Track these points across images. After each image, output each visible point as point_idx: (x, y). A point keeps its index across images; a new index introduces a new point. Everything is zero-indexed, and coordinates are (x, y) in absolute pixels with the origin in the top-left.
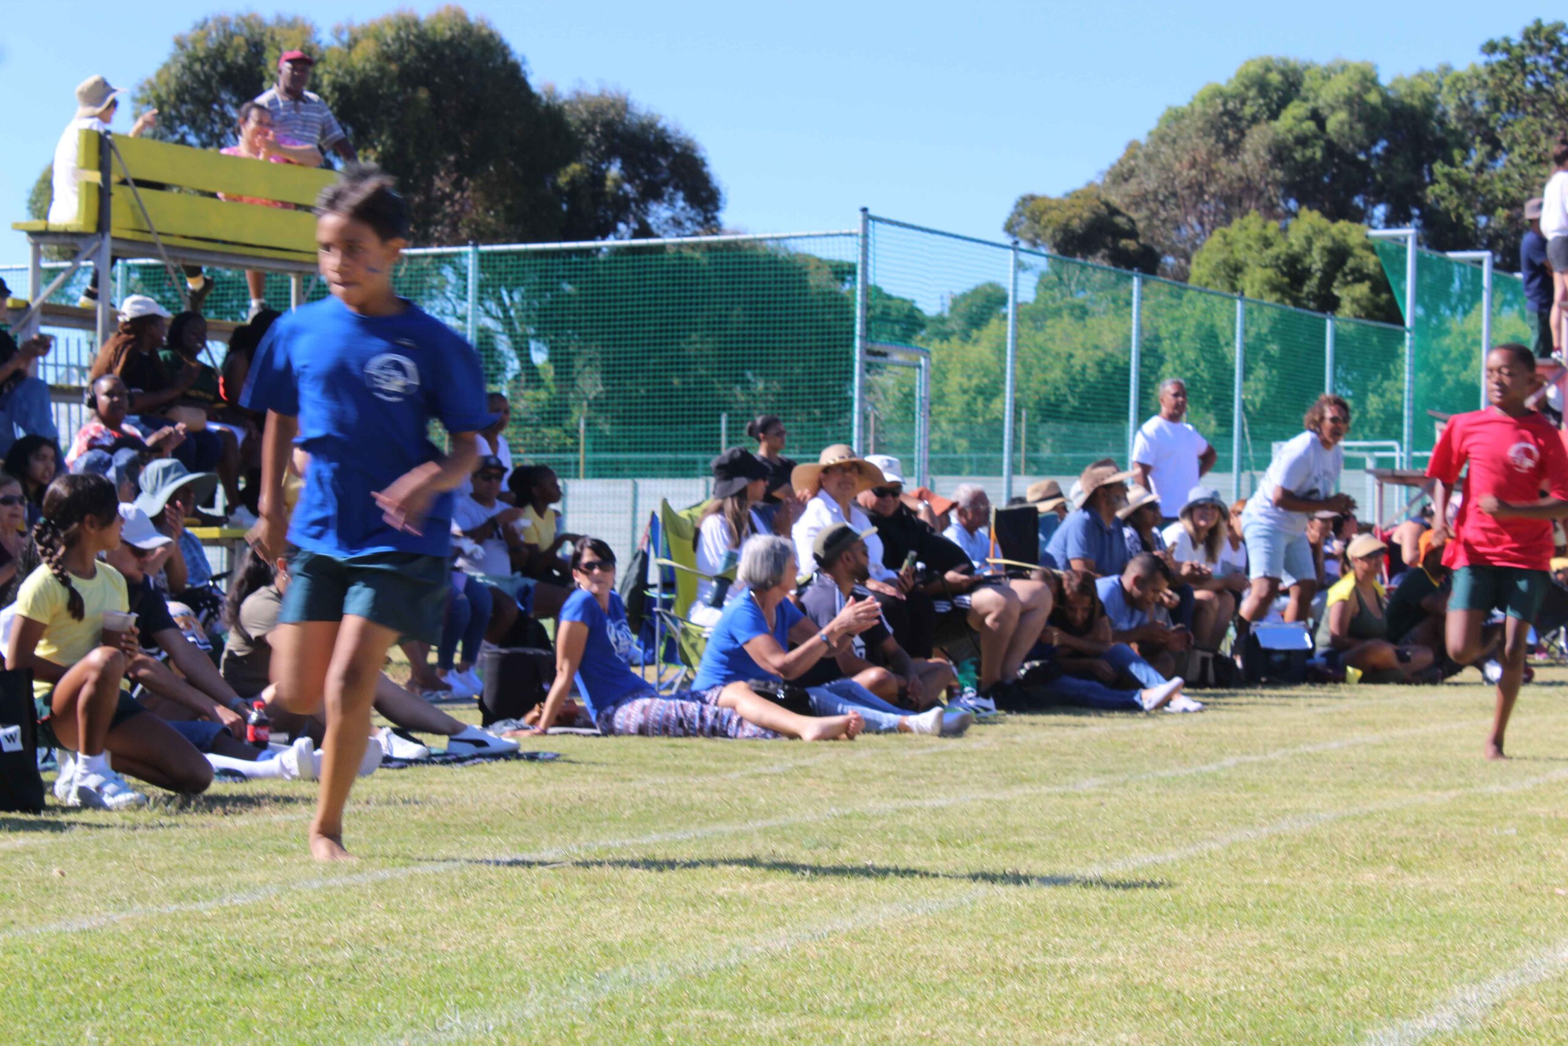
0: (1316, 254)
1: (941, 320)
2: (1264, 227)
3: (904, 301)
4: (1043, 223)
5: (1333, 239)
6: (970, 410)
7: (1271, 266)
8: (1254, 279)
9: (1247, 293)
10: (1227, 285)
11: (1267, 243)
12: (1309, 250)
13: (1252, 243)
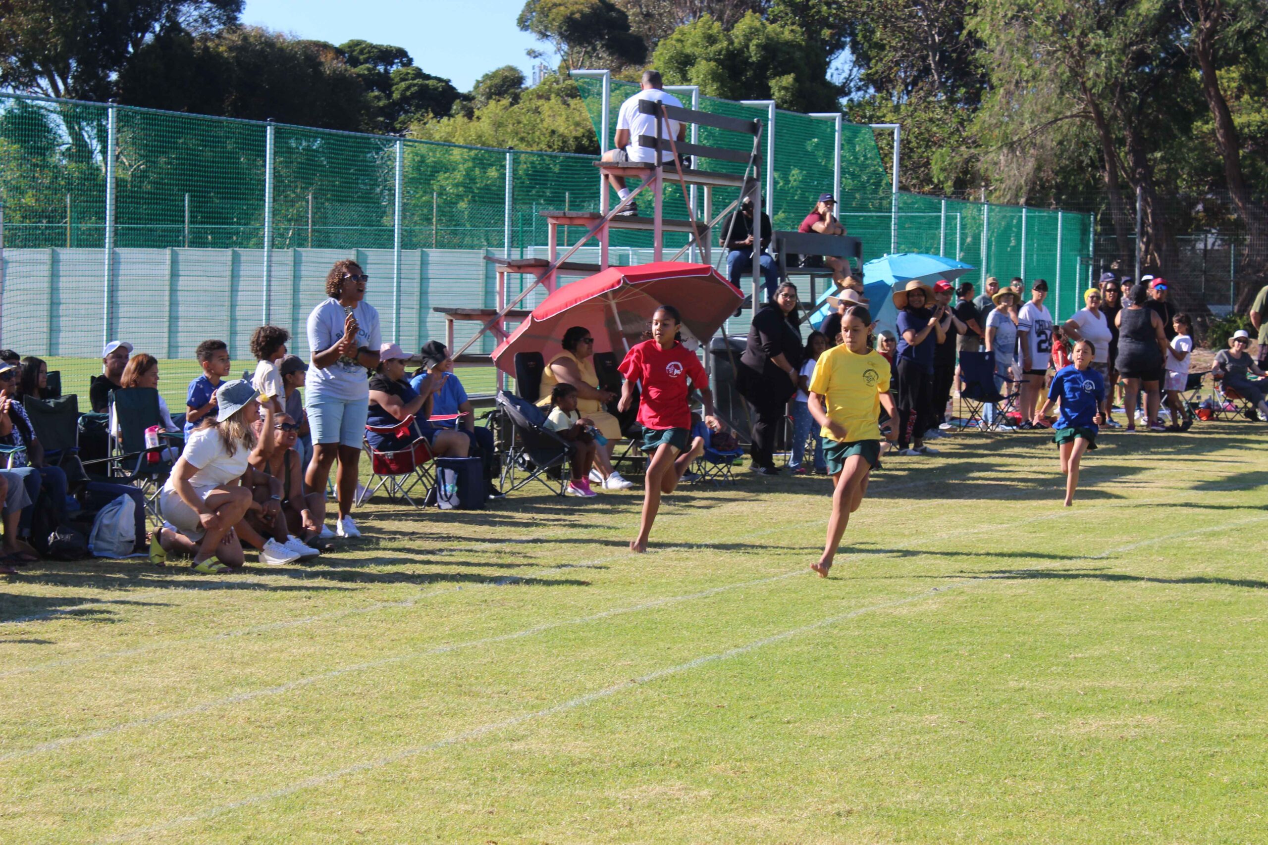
0: (752, 48)
1: (468, 98)
2: (710, 28)
3: (439, 80)
4: (550, 18)
5: (767, 38)
6: (470, 177)
7: (716, 60)
8: (701, 69)
9: (694, 81)
10: (679, 76)
11: (711, 40)
12: (747, 47)
13: (698, 40)
